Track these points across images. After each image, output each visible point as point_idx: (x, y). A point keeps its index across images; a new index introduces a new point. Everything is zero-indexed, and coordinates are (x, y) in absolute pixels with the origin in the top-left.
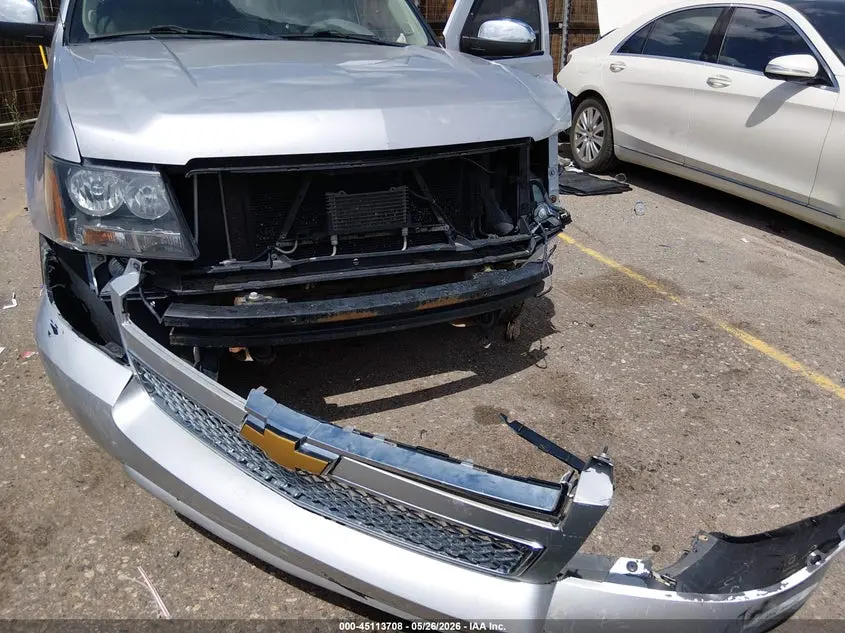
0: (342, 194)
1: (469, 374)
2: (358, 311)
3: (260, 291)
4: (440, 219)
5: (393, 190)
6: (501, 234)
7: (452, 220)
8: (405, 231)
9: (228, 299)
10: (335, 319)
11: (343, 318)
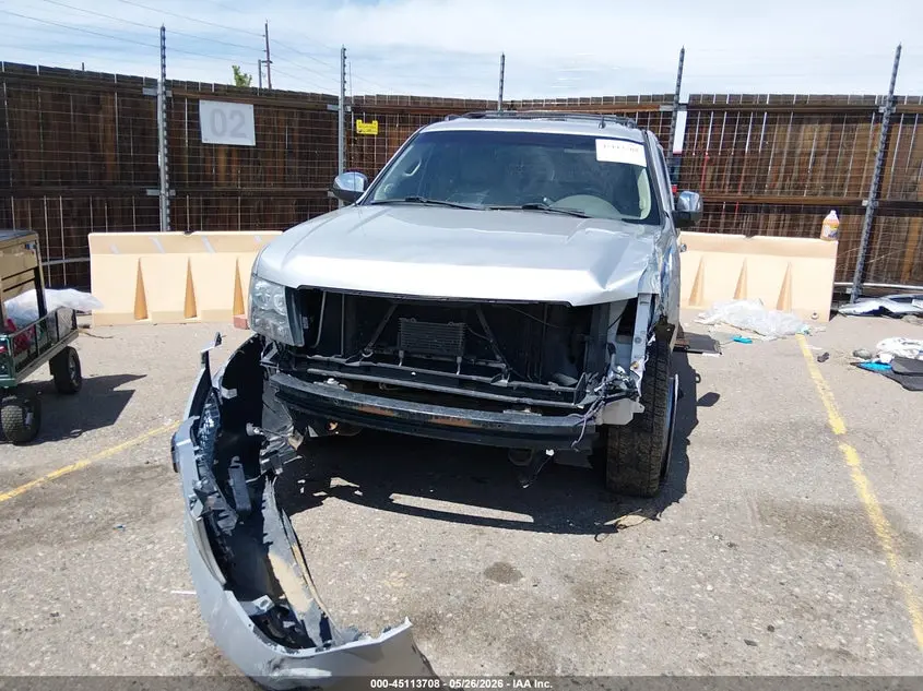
0: (413, 320)
1: (530, 519)
2: (382, 408)
3: (336, 379)
4: (498, 357)
5: (451, 324)
6: (561, 384)
7: (508, 360)
8: (459, 360)
9: (312, 378)
10: (364, 409)
11: (371, 411)
